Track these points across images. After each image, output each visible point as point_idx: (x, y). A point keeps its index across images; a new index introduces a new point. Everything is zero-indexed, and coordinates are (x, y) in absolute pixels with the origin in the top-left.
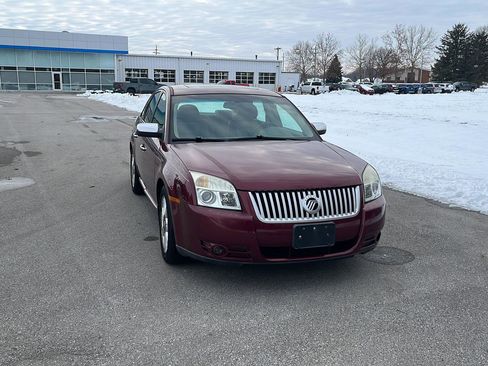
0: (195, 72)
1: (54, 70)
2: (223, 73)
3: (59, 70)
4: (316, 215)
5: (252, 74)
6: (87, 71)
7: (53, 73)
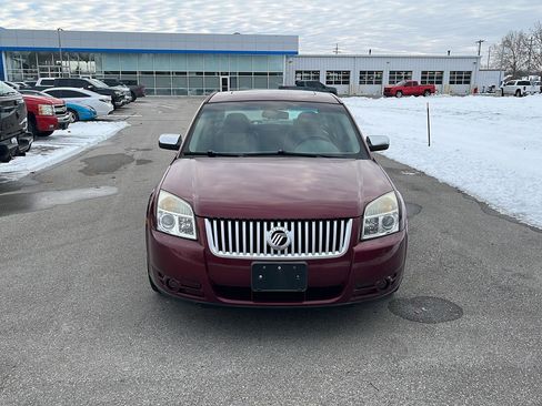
0: (372, 72)
1: (222, 74)
2: (407, 73)
3: (227, 74)
4: (283, 252)
5: (442, 72)
6: (255, 74)
7: (221, 77)
